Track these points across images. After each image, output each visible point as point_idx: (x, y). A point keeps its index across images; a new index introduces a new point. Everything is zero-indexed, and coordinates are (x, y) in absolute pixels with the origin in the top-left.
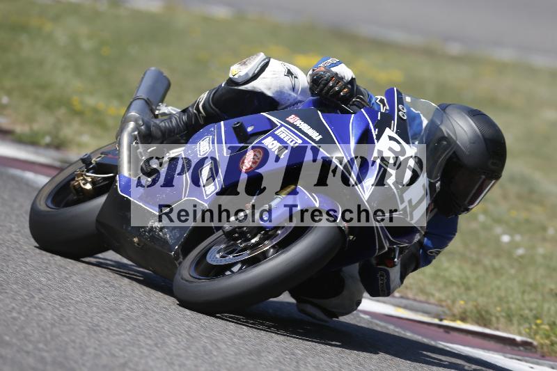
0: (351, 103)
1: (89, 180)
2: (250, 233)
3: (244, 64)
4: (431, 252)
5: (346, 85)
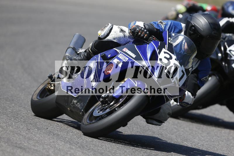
0: (149, 39)
1: (53, 85)
2: (109, 101)
3: (103, 30)
4: (203, 79)
5: (146, 33)
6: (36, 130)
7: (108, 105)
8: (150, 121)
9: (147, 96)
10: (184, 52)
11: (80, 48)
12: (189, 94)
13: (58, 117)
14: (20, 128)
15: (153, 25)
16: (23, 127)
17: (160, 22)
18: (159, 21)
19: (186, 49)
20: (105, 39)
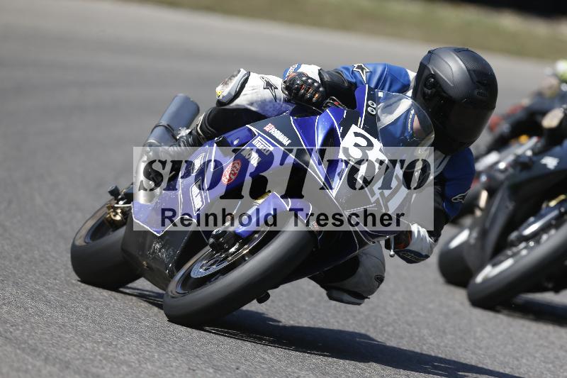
0: (324, 105)
1: (119, 211)
2: (227, 242)
3: (226, 84)
4: (456, 199)
5: (316, 90)
6: (211, 371)
7: (224, 252)
8: (335, 293)
9: (311, 232)
10: (412, 136)
11: (183, 127)
12: (422, 233)
13: (130, 285)
14: (172, 366)
15: (340, 74)
16: (180, 363)
17: (359, 67)
18: (356, 66)
19: (418, 130)
20: (232, 105)
